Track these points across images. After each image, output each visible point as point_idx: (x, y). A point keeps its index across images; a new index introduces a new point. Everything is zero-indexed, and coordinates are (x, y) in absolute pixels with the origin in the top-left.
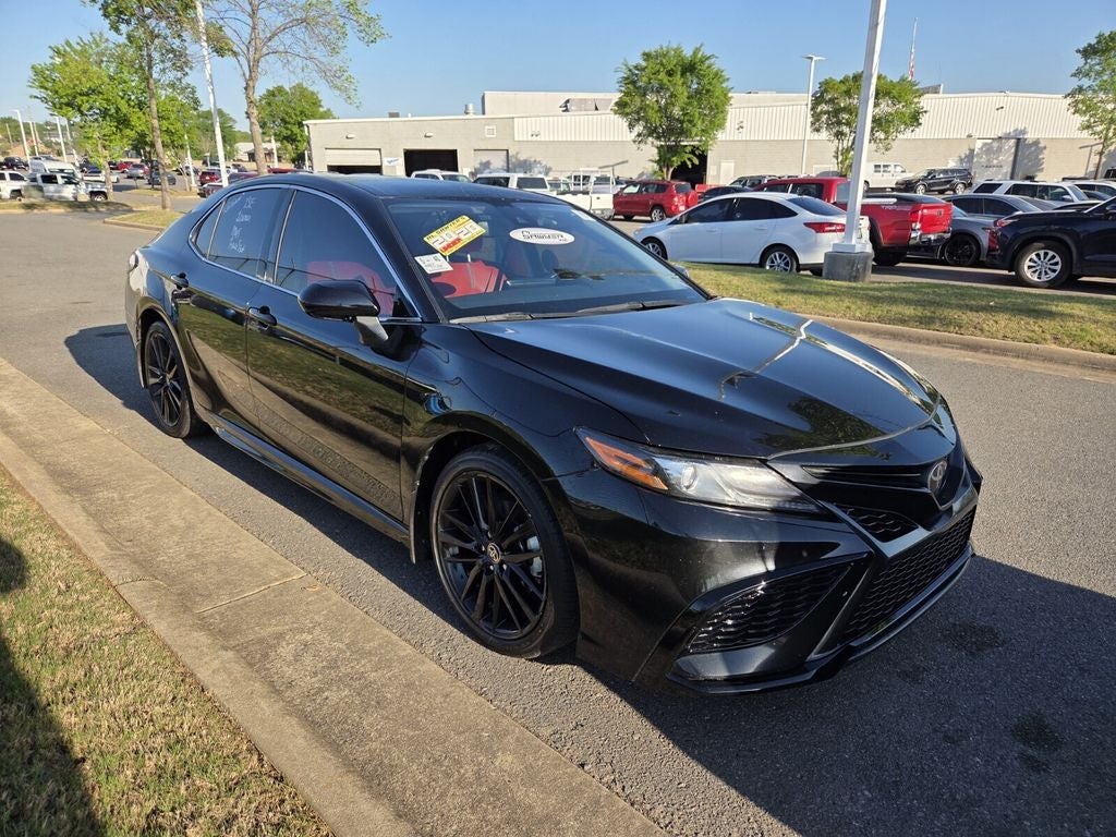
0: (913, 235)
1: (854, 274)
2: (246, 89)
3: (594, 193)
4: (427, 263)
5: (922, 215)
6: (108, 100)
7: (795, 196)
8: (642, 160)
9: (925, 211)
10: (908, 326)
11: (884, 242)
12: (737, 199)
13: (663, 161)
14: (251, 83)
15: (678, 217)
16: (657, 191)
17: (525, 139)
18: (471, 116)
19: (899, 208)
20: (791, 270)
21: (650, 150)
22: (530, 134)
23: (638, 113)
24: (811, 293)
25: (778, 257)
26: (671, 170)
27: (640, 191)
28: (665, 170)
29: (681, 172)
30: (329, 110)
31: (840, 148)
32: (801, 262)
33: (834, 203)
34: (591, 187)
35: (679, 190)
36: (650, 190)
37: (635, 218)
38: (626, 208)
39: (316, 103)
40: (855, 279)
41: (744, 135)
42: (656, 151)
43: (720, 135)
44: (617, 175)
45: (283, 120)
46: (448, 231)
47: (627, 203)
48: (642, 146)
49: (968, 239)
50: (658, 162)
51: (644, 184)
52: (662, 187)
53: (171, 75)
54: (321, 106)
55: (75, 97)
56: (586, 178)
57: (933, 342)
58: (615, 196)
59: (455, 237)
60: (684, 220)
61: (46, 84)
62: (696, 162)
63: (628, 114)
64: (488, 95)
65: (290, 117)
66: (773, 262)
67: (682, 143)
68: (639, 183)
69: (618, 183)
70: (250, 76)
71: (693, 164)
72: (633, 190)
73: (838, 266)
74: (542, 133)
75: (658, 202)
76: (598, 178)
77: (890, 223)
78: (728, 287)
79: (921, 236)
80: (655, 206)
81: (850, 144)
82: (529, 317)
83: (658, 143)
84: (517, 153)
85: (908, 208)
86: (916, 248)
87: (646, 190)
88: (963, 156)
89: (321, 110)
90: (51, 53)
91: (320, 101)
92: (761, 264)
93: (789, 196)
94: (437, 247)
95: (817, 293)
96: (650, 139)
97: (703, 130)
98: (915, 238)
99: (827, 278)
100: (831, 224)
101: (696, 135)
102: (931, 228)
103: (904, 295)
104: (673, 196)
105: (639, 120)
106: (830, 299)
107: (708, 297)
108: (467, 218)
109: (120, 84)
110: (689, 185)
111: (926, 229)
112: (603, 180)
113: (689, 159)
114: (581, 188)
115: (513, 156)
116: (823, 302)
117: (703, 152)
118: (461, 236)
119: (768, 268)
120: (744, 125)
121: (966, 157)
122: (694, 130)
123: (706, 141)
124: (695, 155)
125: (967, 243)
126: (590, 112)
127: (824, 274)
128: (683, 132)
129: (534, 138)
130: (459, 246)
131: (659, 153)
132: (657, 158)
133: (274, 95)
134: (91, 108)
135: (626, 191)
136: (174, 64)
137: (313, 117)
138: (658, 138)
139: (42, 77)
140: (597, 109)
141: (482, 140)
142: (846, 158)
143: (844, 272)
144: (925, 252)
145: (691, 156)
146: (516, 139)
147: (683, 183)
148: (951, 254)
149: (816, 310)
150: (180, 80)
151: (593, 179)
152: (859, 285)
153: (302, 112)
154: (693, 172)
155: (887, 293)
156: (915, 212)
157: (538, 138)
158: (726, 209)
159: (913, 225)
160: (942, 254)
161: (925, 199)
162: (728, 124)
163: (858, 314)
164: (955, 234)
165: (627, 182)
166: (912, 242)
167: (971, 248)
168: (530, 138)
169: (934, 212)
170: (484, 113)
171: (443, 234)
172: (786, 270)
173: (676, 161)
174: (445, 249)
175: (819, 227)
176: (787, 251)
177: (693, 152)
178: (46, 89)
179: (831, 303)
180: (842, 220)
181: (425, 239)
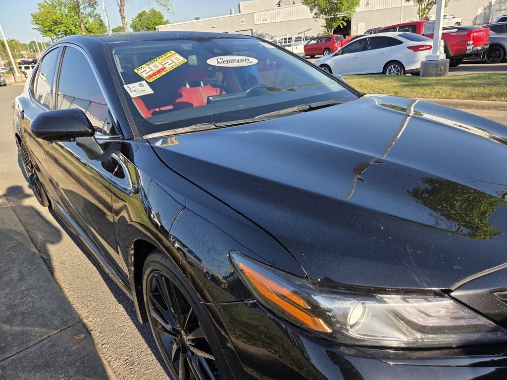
0: (468, 48)
1: (439, 72)
2: (120, 11)
3: (295, 45)
4: (132, 89)
5: (473, 36)
6: (66, 26)
7: (401, 33)
8: (318, 27)
9: (475, 34)
10: (475, 99)
11: (451, 54)
12: (369, 38)
13: (328, 26)
14: (122, 8)
15: (337, 52)
16: (326, 41)
17: (260, 23)
18: (233, 15)
19: (460, 34)
20: (400, 74)
21: (322, 21)
22: (262, 20)
23: (314, 3)
24: (415, 85)
25: (394, 67)
26: (333, 30)
27: (317, 42)
28: (330, 30)
29: (338, 30)
30: (168, 20)
31: (421, 9)
32: (406, 69)
33: (423, 35)
34: (293, 42)
35: (337, 39)
36: (322, 42)
37: (316, 56)
38: (312, 52)
39: (161, 17)
40: (440, 75)
41: (370, 8)
42: (325, 21)
43: (357, 9)
44: (306, 35)
45: (147, 27)
46: (156, 63)
47: (312, 49)
48: (317, 19)
49: (498, 47)
50: (326, 27)
51: (319, 38)
52: (328, 39)
53: (89, 10)
54: (163, 18)
55: (51, 27)
56: (290, 39)
57: (492, 108)
58: (305, 46)
59: (161, 67)
60: (340, 52)
61: (38, 22)
62: (345, 24)
63: (309, 3)
64: (241, 3)
65: (150, 25)
66: (390, 71)
67: (338, 16)
68: (317, 38)
69: (306, 40)
70: (121, 4)
71: (343, 26)
72: (314, 42)
73: (429, 68)
74: (268, 19)
75: (327, 46)
76: (296, 38)
77: (455, 43)
78: (367, 87)
79: (473, 48)
80: (325, 49)
81: (426, 6)
82: (213, 127)
83: (326, 17)
84: (257, 31)
85: (465, 33)
86: (470, 55)
87: (321, 41)
88: (486, 7)
89: (164, 20)
90: (38, 7)
91: (163, 16)
92: (384, 72)
93: (398, 33)
94: (144, 75)
95: (418, 85)
96: (322, 15)
97: (348, 7)
98: (469, 49)
99: (423, 76)
100: (422, 46)
101: (345, 10)
102: (478, 43)
103: (471, 81)
104: (335, 43)
105: (315, 6)
106: (427, 88)
107: (360, 95)
108: (173, 52)
109: (71, 18)
110: (342, 36)
111: (475, 44)
112: (298, 39)
113: (342, 23)
114: (288, 44)
115: (254, 33)
116: (422, 90)
117: (348, 19)
118: (167, 66)
119: (387, 74)
120: (369, 3)
121: (488, 7)
122: (343, 8)
123: (350, 14)
124: (345, 21)
125: (498, 50)
126: (290, 6)
127: (421, 74)
128: (338, 10)
129: (264, 22)
130: (163, 73)
131: (326, 22)
132: (326, 25)
133: (141, 16)
134: (59, 31)
135: (311, 43)
136: (89, 4)
137: (160, 24)
138: (325, 14)
139: (36, 19)
140: (294, 4)
141: (240, 26)
142: (424, 14)
143: (433, 72)
144: (475, 57)
145: (342, 22)
146: (256, 23)
147: (340, 35)
148: (488, 57)
149: (419, 95)
150: (93, 12)
151: (294, 39)
152: (443, 78)
153: (155, 23)
154: (344, 30)
155: (460, 82)
156: (469, 35)
157: (266, 22)
158: (363, 44)
159: (468, 42)
160: (483, 57)
161: (473, 27)
162: (361, 3)
163: (444, 95)
164: (491, 46)
165: (311, 39)
166: (468, 52)
167: (501, 53)
168: (262, 22)
169: (481, 34)
170: (240, 12)
171: (151, 66)
172: (398, 74)
173: (335, 25)
174: (150, 76)
175: (416, 49)
176: (398, 64)
177: (343, 20)
178: (39, 24)
179: (428, 90)
180: (430, 43)
181: (136, 70)
